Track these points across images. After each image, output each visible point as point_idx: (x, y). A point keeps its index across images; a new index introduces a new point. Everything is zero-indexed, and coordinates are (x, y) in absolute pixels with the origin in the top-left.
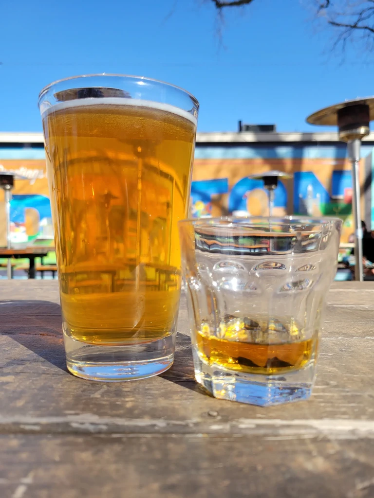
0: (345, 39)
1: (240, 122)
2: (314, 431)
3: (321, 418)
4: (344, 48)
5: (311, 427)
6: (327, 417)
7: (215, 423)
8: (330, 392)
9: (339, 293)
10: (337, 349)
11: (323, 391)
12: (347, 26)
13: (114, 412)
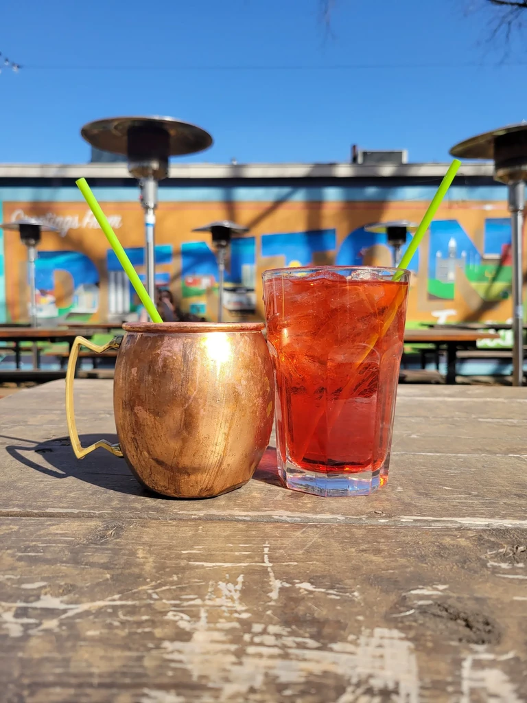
0: (510, 23)
1: (354, 147)
2: (458, 525)
3: (464, 517)
4: (507, 36)
5: (456, 522)
6: (468, 516)
7: (383, 518)
8: (472, 499)
9: (486, 403)
10: (479, 465)
11: (466, 499)
12: (512, 4)
13: (301, 510)
